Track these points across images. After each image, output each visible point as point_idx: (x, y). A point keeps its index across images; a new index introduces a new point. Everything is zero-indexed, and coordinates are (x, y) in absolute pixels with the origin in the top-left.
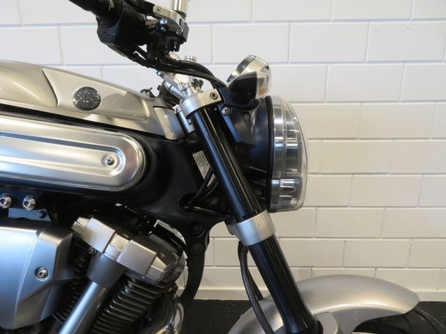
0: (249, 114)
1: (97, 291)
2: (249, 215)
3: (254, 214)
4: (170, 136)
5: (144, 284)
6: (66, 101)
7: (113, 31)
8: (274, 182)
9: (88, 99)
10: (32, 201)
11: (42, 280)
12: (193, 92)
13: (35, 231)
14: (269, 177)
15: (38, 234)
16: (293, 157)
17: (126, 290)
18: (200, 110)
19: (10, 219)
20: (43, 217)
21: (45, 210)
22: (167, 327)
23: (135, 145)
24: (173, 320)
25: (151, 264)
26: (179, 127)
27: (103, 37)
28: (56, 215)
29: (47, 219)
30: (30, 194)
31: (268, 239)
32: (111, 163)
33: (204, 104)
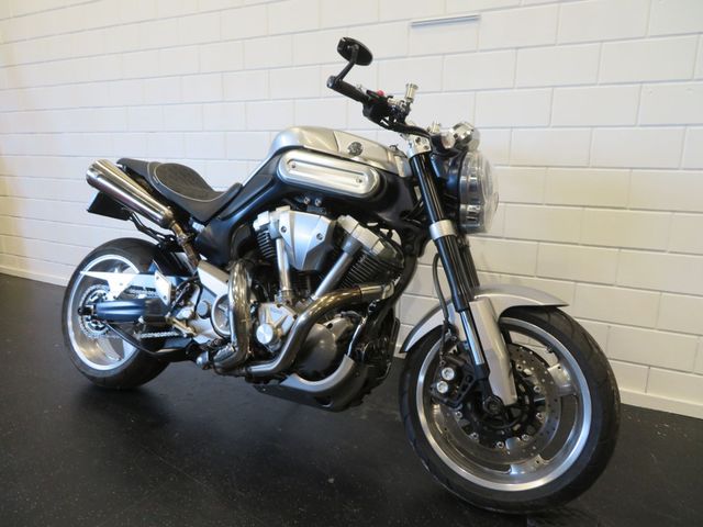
0: (449, 160)
1: (348, 258)
2: (437, 220)
4: (402, 175)
5: (371, 257)
6: (344, 149)
7: (370, 111)
8: (462, 207)
9: (357, 149)
10: (319, 201)
11: (319, 241)
14: (459, 203)
16: (475, 192)
17: (361, 260)
18: (418, 156)
23: (375, 174)
25: (375, 245)
26: (409, 171)
27: (365, 114)
30: (319, 197)
31: (447, 236)
32: (361, 181)
33: (420, 152)
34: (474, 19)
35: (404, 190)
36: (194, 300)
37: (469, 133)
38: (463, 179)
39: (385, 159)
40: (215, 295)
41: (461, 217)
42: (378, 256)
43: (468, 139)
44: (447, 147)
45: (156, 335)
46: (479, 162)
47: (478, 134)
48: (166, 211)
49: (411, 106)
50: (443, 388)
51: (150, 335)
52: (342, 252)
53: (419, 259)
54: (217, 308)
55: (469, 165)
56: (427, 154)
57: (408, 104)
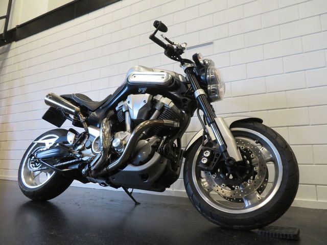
1: (158, 112)
2: (197, 89)
5: (168, 110)
7: (167, 52)
11: (145, 103)
14: (207, 85)
16: (214, 81)
26: (185, 80)
27: (165, 53)
32: (163, 78)
33: (188, 66)
34: (211, 43)
35: (183, 85)
36: (85, 142)
38: (208, 76)
40: (95, 137)
41: (209, 92)
42: (171, 108)
45: (64, 163)
46: (215, 69)
48: (78, 108)
50: (205, 161)
51: (61, 164)
52: (155, 110)
54: (95, 143)
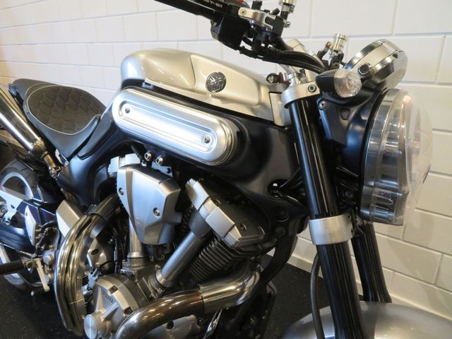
0: (349, 110)
2: (322, 215)
3: (328, 215)
4: (279, 122)
10: (161, 160)
11: (156, 217)
12: (295, 83)
13: (159, 181)
14: (361, 182)
15: (160, 183)
17: (213, 246)
18: (298, 102)
19: (152, 169)
20: (168, 172)
21: (170, 168)
22: (241, 284)
24: (248, 281)
25: (230, 230)
28: (178, 173)
29: (171, 174)
30: (161, 155)
31: (336, 244)
32: (207, 142)
35: (279, 147)
37: (389, 60)
38: (371, 142)
39: (255, 100)
41: (363, 201)
42: (232, 246)
43: (387, 70)
44: (344, 95)
46: (406, 115)
47: (405, 60)
49: (290, 17)
52: (188, 231)
53: (298, 235)
55: (384, 120)
56: (312, 101)
57: (285, 15)
